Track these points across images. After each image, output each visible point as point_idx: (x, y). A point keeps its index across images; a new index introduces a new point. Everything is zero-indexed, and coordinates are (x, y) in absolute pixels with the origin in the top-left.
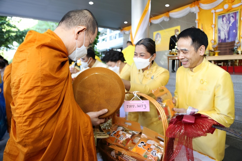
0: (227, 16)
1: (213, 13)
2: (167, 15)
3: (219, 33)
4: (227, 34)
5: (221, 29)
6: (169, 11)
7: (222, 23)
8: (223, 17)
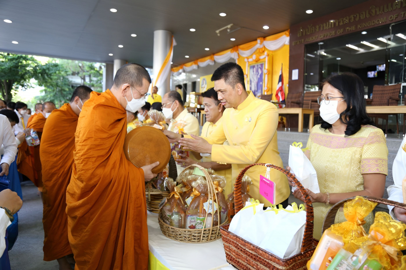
0: (256, 67)
1: (246, 62)
2: (211, 58)
3: (251, 84)
4: (256, 86)
5: (252, 80)
6: (214, 54)
7: (252, 73)
8: (254, 67)
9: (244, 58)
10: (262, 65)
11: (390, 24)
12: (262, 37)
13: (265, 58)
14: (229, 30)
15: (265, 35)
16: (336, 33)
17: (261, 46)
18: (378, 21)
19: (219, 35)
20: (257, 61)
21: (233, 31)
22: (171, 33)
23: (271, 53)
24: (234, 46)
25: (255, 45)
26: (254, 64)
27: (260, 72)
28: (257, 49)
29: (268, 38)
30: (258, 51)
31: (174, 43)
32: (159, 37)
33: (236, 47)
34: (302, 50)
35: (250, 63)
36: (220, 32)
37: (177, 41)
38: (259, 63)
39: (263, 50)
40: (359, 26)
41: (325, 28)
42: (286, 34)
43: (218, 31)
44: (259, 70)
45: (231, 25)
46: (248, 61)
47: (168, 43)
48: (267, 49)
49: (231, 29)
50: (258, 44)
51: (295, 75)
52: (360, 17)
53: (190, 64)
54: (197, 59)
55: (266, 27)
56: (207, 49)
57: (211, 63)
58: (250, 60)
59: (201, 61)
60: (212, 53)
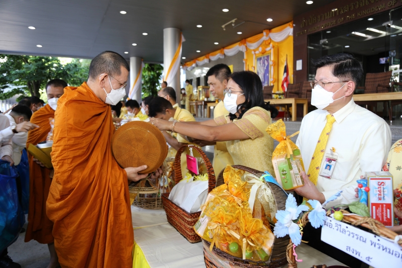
8: (260, 59)
9: (251, 50)
10: (268, 57)
11: (390, 10)
12: (267, 29)
13: (271, 49)
14: (233, 25)
15: (270, 28)
16: (336, 22)
17: (267, 38)
18: (378, 7)
19: (224, 29)
20: (263, 52)
21: (238, 25)
22: (180, 30)
23: (277, 44)
24: (242, 39)
25: (261, 38)
26: (260, 56)
27: (266, 64)
28: (264, 41)
29: (274, 30)
30: (264, 43)
31: (183, 40)
32: (169, 34)
33: (244, 40)
34: (305, 40)
35: (257, 56)
36: (226, 26)
37: (185, 37)
38: (265, 55)
39: (269, 42)
40: (359, 14)
41: (326, 18)
42: (290, 25)
43: (223, 26)
44: (266, 61)
45: (236, 19)
46: (255, 54)
47: (177, 40)
48: (273, 41)
49: (236, 23)
50: (264, 37)
51: (299, 65)
52: (359, 5)
53: (202, 58)
54: (209, 53)
55: (270, 20)
56: (216, 43)
57: (222, 57)
58: (257, 52)
59: (212, 55)
60: (222, 47)
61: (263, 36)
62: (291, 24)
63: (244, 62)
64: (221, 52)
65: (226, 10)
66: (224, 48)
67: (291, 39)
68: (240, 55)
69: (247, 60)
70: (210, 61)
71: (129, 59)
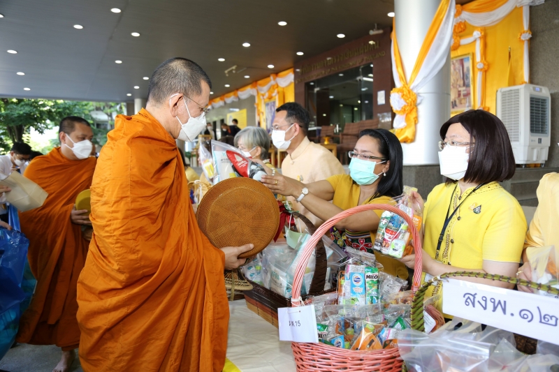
0: (270, 104)
7: (267, 111)
8: (268, 104)
9: (261, 95)
10: (274, 103)
12: (273, 74)
13: (276, 95)
14: (234, 72)
15: (276, 72)
16: (325, 72)
19: (227, 75)
20: (270, 98)
21: (241, 71)
23: (282, 89)
24: (252, 83)
25: (268, 82)
26: (268, 101)
27: (273, 110)
28: (271, 85)
29: (280, 74)
30: (271, 88)
33: (254, 83)
34: (303, 88)
35: (265, 101)
36: (229, 72)
38: (272, 100)
39: (276, 86)
43: (226, 72)
44: (273, 107)
46: (264, 99)
48: (279, 87)
49: (236, 69)
50: (272, 81)
53: (218, 99)
54: (224, 95)
55: (271, 66)
56: (227, 86)
57: (236, 100)
58: (265, 97)
59: (227, 97)
60: (235, 88)
61: (270, 81)
62: (292, 70)
63: (255, 106)
64: (235, 94)
65: (221, 60)
66: (237, 89)
67: (293, 86)
68: (252, 98)
69: (258, 104)
70: (225, 103)
71: (133, 101)
